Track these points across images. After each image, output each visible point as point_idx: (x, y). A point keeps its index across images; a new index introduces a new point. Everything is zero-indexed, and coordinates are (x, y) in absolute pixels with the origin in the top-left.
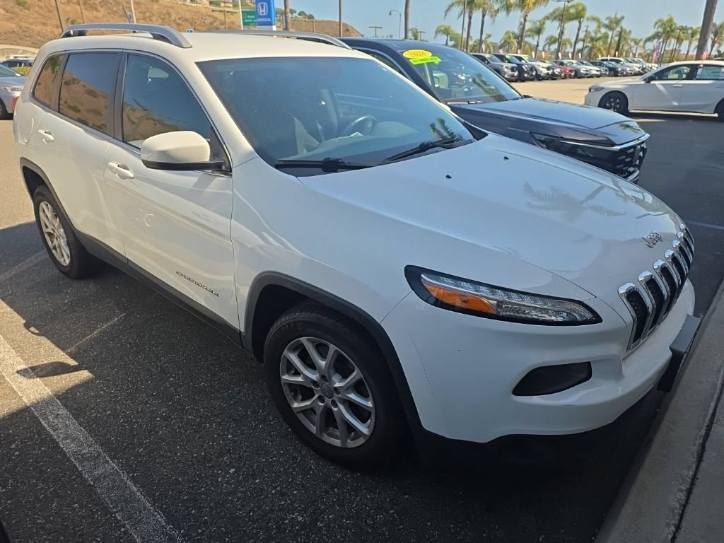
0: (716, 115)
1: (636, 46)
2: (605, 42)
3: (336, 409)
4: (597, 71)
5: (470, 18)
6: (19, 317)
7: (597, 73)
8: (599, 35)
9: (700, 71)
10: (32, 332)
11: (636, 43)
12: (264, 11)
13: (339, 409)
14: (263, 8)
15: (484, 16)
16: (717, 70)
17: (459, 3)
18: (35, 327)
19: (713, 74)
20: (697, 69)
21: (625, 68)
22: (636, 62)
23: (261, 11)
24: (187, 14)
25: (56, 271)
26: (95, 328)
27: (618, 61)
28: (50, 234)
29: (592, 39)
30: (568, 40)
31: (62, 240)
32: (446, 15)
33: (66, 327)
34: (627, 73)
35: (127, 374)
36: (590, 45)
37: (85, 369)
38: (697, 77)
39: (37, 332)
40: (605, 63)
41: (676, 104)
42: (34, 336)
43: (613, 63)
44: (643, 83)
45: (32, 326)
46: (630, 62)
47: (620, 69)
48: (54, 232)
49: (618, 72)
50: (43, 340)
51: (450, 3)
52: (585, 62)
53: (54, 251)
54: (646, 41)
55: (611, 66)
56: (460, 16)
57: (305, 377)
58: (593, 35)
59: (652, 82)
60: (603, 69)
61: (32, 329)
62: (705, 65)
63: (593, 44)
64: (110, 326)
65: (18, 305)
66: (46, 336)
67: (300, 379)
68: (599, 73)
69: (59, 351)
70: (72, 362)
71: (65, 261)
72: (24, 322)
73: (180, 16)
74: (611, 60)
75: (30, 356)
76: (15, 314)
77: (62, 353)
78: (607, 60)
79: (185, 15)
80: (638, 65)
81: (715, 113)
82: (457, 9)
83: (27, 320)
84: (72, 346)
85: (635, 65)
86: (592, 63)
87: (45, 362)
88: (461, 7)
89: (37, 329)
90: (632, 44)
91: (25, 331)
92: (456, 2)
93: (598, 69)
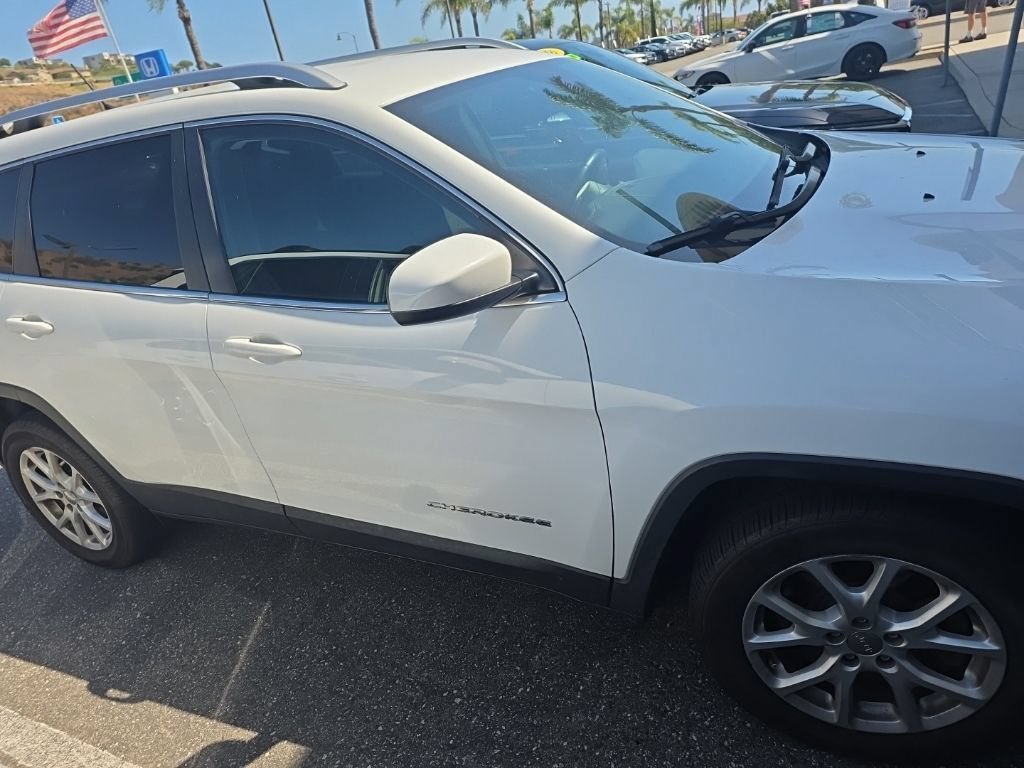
0: (844, 75)
1: (669, 19)
2: (632, 22)
3: (892, 670)
4: (643, 58)
5: (458, 22)
6: (69, 678)
7: (644, 61)
8: (622, 14)
9: (809, 23)
10: (117, 700)
11: (669, 14)
12: (153, 69)
13: (901, 668)
14: (149, 66)
15: (474, 16)
16: (830, 17)
17: (436, 3)
18: (114, 687)
19: (827, 24)
20: (806, 21)
21: (672, 48)
22: (683, 38)
23: (148, 70)
24: (22, 99)
25: (75, 563)
26: (236, 650)
27: (662, 41)
28: (48, 503)
29: (615, 21)
30: (588, 27)
31: (84, 507)
32: (423, 23)
33: (177, 666)
34: (678, 53)
35: (367, 721)
36: (614, 28)
37: (281, 739)
38: (809, 32)
39: (126, 695)
40: (647, 46)
41: (791, 72)
42: (124, 705)
43: (657, 44)
44: (743, 53)
45: (109, 688)
46: (677, 39)
47: (668, 51)
48: (61, 496)
49: (667, 55)
50: (148, 707)
51: (425, 6)
52: (623, 50)
53: (66, 532)
54: (682, 9)
55: (656, 49)
56: (443, 23)
57: (805, 628)
58: (614, 14)
59: (755, 51)
60: (648, 55)
61: (112, 692)
62: (814, 15)
63: (618, 27)
64: (260, 634)
65: (48, 654)
66: (151, 699)
67: (792, 636)
68: (646, 61)
69: (201, 720)
70: (246, 735)
71: (95, 541)
72: (85, 684)
73: (10, 105)
74: (654, 41)
75: (150, 752)
76: (54, 674)
77: (209, 723)
78: (647, 43)
79: (19, 101)
80: (688, 41)
81: (842, 72)
82: (437, 13)
83: (88, 680)
84: (219, 699)
85: (684, 41)
86: (632, 50)
87: (190, 754)
88: (442, 9)
89: (123, 690)
90: (664, 16)
91: (100, 702)
92: (434, 3)
93: (643, 55)
